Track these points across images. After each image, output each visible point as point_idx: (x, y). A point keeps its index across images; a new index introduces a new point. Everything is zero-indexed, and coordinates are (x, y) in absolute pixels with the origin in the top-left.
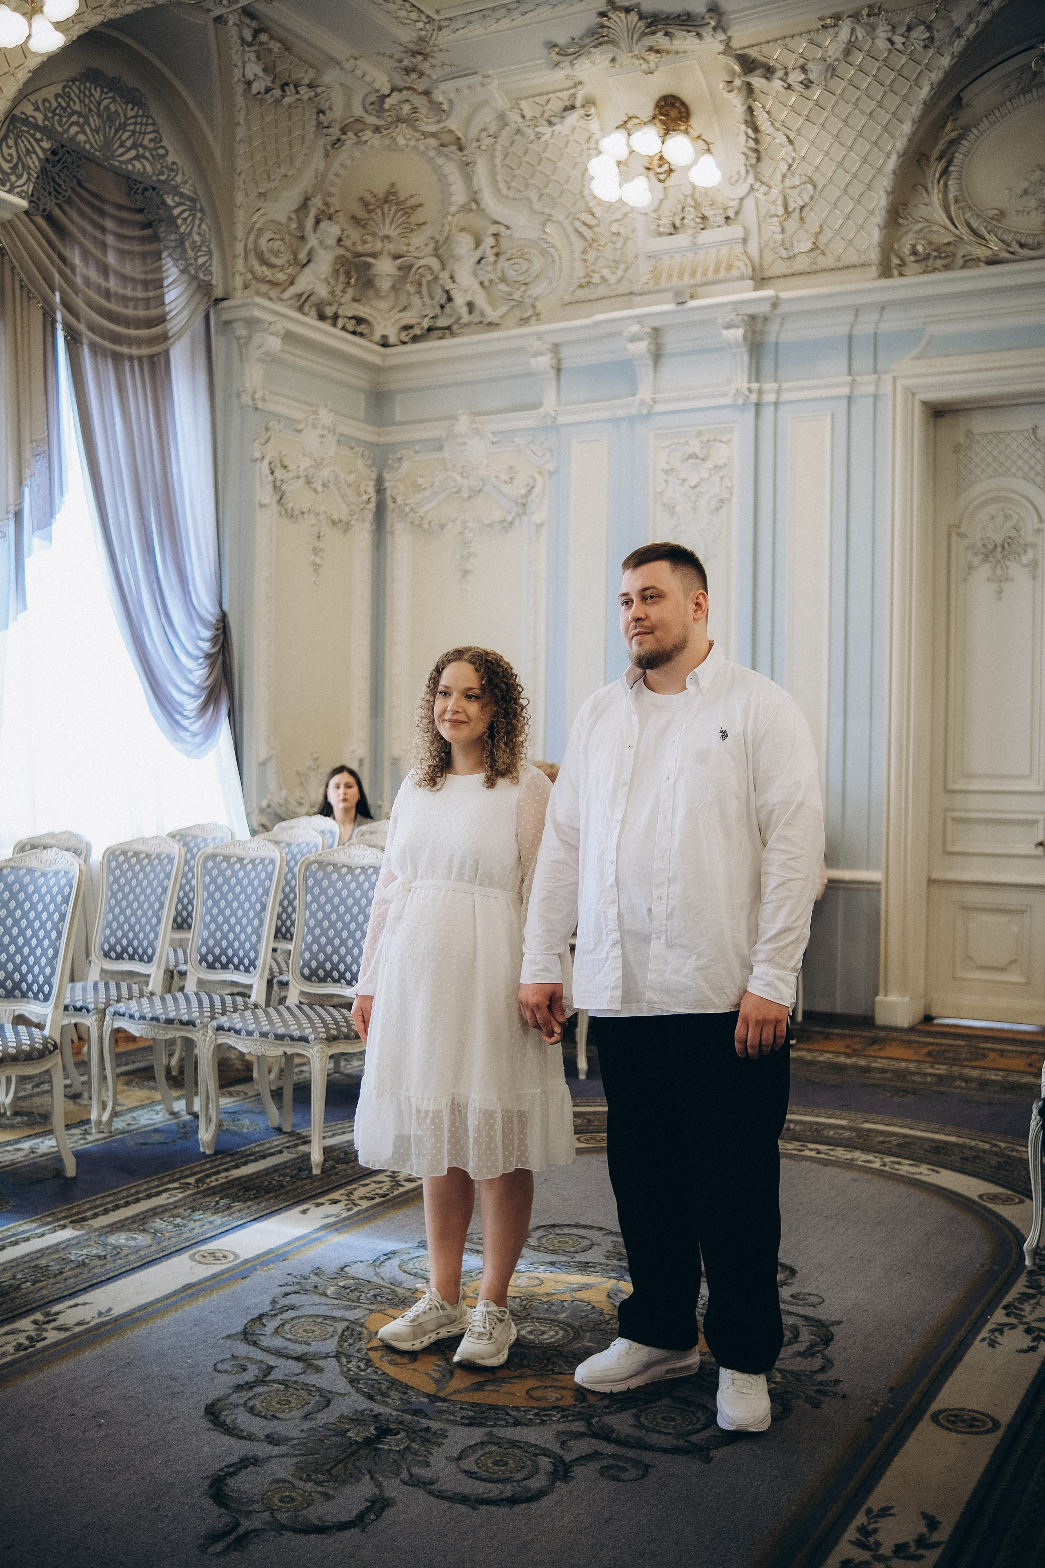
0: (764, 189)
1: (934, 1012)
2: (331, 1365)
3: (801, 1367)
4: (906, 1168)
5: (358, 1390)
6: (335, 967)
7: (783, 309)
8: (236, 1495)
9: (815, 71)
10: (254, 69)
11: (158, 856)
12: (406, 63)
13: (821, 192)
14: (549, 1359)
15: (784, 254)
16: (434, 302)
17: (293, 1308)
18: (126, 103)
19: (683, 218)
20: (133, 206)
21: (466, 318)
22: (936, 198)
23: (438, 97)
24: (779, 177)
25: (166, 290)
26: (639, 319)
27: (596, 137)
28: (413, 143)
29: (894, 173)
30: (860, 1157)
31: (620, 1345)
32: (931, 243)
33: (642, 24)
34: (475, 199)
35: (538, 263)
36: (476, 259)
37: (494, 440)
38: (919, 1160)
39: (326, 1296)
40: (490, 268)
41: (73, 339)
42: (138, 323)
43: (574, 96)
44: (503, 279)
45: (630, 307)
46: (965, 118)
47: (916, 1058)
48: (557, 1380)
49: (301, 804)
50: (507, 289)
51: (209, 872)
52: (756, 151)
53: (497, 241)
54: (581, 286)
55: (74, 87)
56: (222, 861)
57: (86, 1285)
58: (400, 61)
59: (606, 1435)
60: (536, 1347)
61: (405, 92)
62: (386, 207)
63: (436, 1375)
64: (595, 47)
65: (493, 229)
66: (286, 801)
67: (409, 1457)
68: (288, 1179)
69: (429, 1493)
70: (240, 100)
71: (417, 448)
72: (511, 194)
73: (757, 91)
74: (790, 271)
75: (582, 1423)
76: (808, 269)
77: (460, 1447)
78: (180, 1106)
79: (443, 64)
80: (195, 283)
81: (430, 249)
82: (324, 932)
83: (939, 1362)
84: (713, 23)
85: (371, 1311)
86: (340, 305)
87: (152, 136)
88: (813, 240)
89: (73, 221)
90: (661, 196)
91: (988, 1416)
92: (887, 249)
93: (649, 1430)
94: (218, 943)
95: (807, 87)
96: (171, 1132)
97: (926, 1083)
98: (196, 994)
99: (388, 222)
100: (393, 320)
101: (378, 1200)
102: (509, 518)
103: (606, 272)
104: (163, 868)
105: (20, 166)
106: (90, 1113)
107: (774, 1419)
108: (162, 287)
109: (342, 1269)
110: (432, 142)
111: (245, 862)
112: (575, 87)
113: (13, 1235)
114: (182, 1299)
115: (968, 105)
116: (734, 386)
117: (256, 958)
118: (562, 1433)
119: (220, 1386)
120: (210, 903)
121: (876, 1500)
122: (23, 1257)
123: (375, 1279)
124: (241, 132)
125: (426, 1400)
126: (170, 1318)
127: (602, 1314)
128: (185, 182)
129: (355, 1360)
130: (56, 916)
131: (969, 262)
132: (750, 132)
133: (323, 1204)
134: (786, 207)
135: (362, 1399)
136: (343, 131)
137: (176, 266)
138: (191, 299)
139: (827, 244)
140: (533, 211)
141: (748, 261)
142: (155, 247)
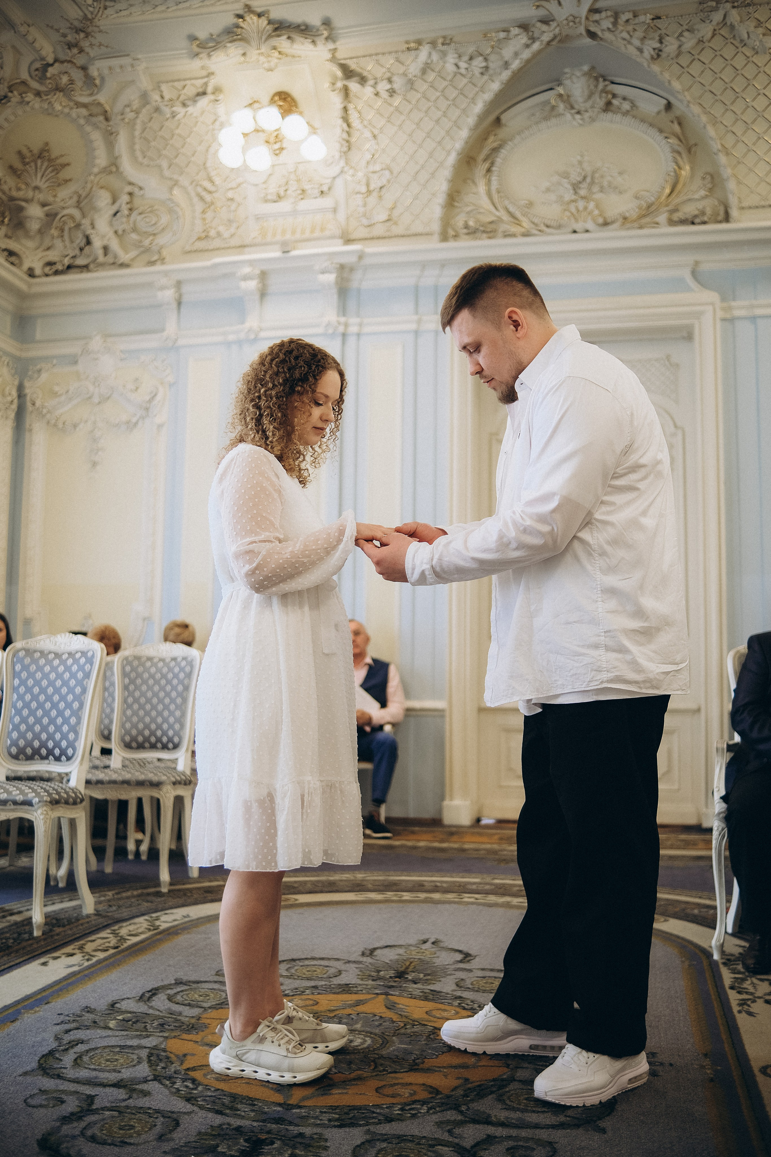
0: (351, 172)
1: (481, 813)
2: (153, 1086)
5: (201, 1107)
7: (367, 261)
9: (398, 83)
12: (69, 38)
13: (395, 177)
16: (75, 245)
17: (81, 1042)
19: (286, 190)
21: (101, 258)
22: (482, 188)
23: (94, 72)
24: (364, 163)
26: (249, 263)
27: (222, 118)
28: (67, 110)
29: (454, 166)
32: (479, 221)
33: (270, 28)
34: (114, 163)
35: (164, 219)
36: (112, 212)
37: (122, 356)
39: (110, 1029)
43: (206, 84)
44: (135, 230)
45: (242, 253)
46: (502, 133)
48: (397, 1078)
50: (138, 238)
53: (131, 198)
54: (199, 239)
58: (64, 36)
59: (486, 1121)
60: (354, 1054)
61: (65, 64)
62: (39, 162)
64: (231, 42)
65: (129, 189)
68: (11, 941)
71: (55, 361)
72: (146, 161)
73: (351, 95)
74: (369, 236)
75: (454, 1112)
76: (383, 235)
77: (348, 1148)
79: (100, 45)
81: (73, 202)
84: (326, 33)
85: (166, 1038)
88: (388, 213)
90: (273, 168)
92: (446, 222)
93: (523, 1111)
95: (391, 96)
99: (39, 175)
100: (38, 257)
101: (112, 951)
102: (134, 420)
103: (221, 229)
109: (113, 1005)
110: (84, 112)
112: (208, 76)
115: (506, 125)
116: (326, 320)
118: (442, 1122)
119: (43, 1120)
123: (151, 1011)
125: (279, 1109)
127: (393, 1022)
129: (178, 1081)
131: (509, 234)
132: (345, 126)
133: (59, 957)
134: (368, 185)
135: (210, 1115)
136: (11, 89)
139: (398, 217)
140: (163, 177)
141: (337, 225)
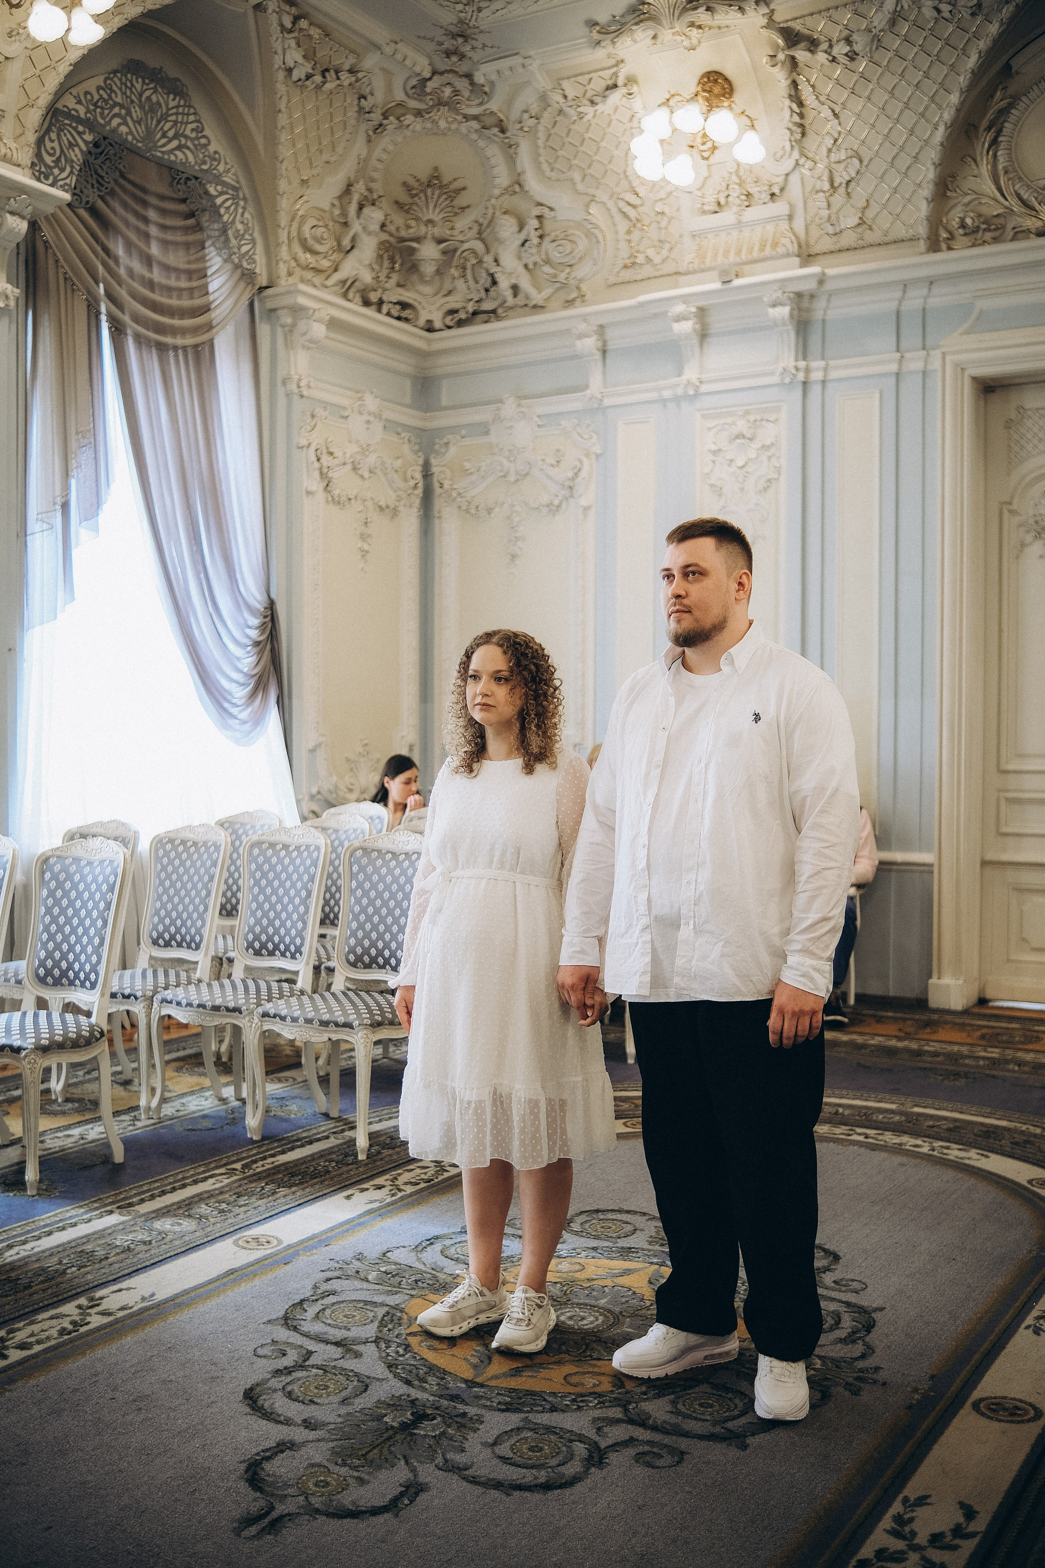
0: (809, 164)
1: (989, 995)
2: (370, 1350)
3: (842, 1355)
4: (955, 1153)
5: (396, 1376)
6: (380, 953)
7: (829, 286)
8: (271, 1479)
9: (860, 43)
10: (294, 56)
11: (205, 843)
12: (446, 45)
13: (867, 166)
14: (587, 1345)
16: (479, 286)
17: (334, 1293)
18: (168, 94)
19: (728, 196)
20: (175, 196)
21: (511, 301)
22: (985, 169)
23: (479, 78)
24: (824, 151)
25: (209, 279)
26: (685, 299)
27: (638, 116)
28: (454, 126)
29: (942, 144)
30: (908, 1141)
31: (658, 1331)
32: (980, 215)
34: (518, 182)
35: (582, 244)
36: (520, 242)
37: (540, 423)
38: (969, 1144)
39: (368, 1281)
40: (534, 250)
41: (117, 330)
42: (183, 313)
43: (615, 74)
44: (548, 262)
45: (676, 287)
46: (1014, 86)
47: (969, 1041)
48: (595, 1366)
49: (351, 790)
50: (552, 271)
51: (255, 860)
52: (802, 126)
53: (541, 223)
54: (626, 267)
55: (115, 79)
56: (268, 848)
57: (130, 1270)
58: (441, 44)
59: (642, 1422)
60: (575, 1333)
61: (446, 75)
62: (429, 191)
63: (475, 1360)
64: (637, 24)
65: (537, 211)
66: (336, 787)
67: (445, 1442)
68: (334, 1164)
69: (464, 1478)
70: (281, 88)
71: (463, 432)
72: (554, 175)
73: (801, 65)
74: (837, 247)
75: (619, 1409)
76: (854, 245)
77: (496, 1433)
78: (228, 1092)
79: (484, 46)
80: (239, 271)
81: (474, 233)
82: (369, 918)
83: (982, 1350)
85: (412, 1296)
86: (385, 290)
87: (194, 125)
88: (860, 215)
89: (116, 213)
90: (706, 175)
91: (1031, 1405)
92: (935, 222)
94: (264, 930)
95: (852, 59)
96: (220, 1118)
97: (978, 1067)
98: (243, 981)
99: (431, 206)
100: (438, 305)
101: (423, 1185)
102: (556, 502)
103: (651, 253)
104: (210, 856)
105: (63, 160)
106: (139, 1099)
107: (812, 1406)
108: (206, 276)
109: (384, 1255)
110: (474, 124)
111: (291, 849)
112: (617, 65)
113: (61, 1220)
114: (224, 1284)
115: (1017, 73)
116: (781, 365)
117: (302, 945)
118: (599, 1419)
119: (261, 1370)
120: (256, 890)
121: (912, 1490)
122: (69, 1242)
123: (417, 1265)
124: (283, 120)
125: (463, 1386)
126: (212, 1303)
127: (641, 1299)
128: (228, 171)
129: (394, 1345)
130: (102, 905)
131: (1019, 234)
132: (795, 107)
133: (367, 1189)
134: (832, 182)
135: (400, 1384)
136: (385, 116)
137: (219, 255)
138: (235, 286)
139: (873, 219)
140: (577, 192)
141: (793, 238)
142: (198, 236)
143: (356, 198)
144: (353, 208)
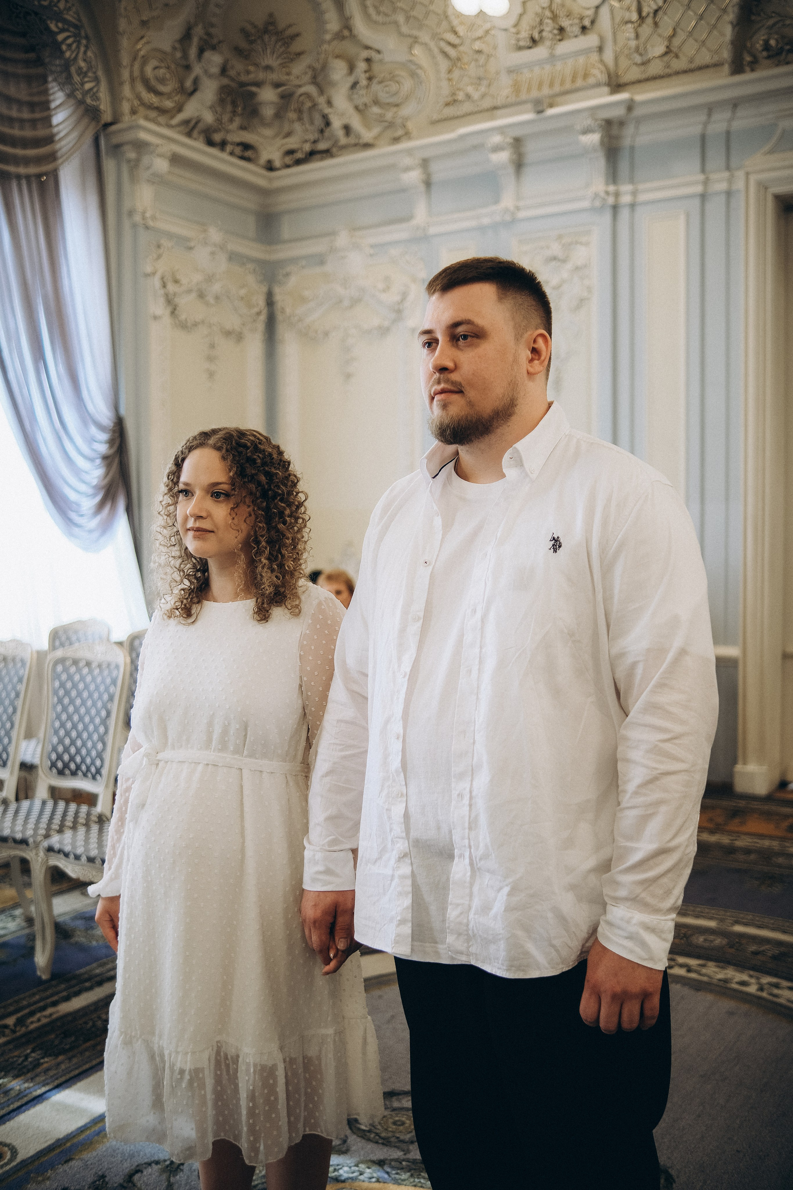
1: (788, 778)
4: (785, 993)
7: (637, 112)
11: (14, 659)
15: (638, 59)
16: (315, 128)
19: (541, 31)
20: (14, 29)
21: (343, 140)
25: (53, 112)
26: (501, 130)
30: (733, 976)
32: (783, 37)
34: (347, 25)
35: (407, 84)
36: (350, 84)
37: (372, 251)
40: (363, 92)
42: (25, 143)
44: (376, 102)
45: (493, 118)
47: (778, 834)
50: (380, 111)
51: (58, 677)
53: (369, 65)
54: (447, 104)
56: (71, 666)
62: (266, 37)
65: (365, 54)
71: (304, 262)
72: (380, 19)
74: (644, 76)
76: (661, 73)
80: (82, 107)
81: (307, 78)
86: (228, 131)
88: (666, 43)
92: (740, 46)
94: (66, 750)
96: (16, 947)
98: (44, 803)
99: (269, 51)
100: (277, 146)
102: (386, 324)
103: (470, 89)
104: (17, 673)
108: (48, 109)
111: (93, 666)
116: (592, 190)
120: (59, 708)
128: (68, 9)
134: (640, 12)
137: (62, 89)
138: (78, 122)
139: (680, 47)
140: (401, 34)
141: (603, 69)
142: (40, 70)
143: (195, 41)
144: (193, 52)
